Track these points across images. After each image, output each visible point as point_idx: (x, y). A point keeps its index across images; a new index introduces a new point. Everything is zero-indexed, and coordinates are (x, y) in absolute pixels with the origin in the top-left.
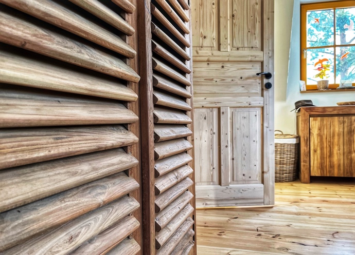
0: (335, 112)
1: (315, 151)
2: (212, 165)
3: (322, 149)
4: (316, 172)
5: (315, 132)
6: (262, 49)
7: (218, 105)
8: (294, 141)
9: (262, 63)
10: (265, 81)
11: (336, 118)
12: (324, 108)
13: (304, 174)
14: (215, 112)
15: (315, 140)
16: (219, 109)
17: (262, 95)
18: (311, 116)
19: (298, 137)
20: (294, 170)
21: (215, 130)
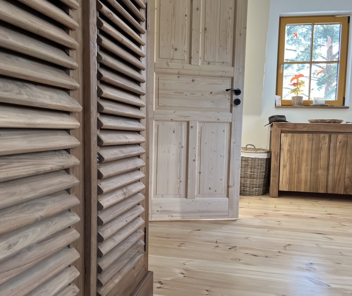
0: (305, 129)
1: (285, 166)
2: (179, 178)
3: (291, 165)
4: (284, 187)
5: (285, 147)
6: (233, 65)
7: (187, 119)
8: (265, 156)
9: (232, 79)
10: (235, 97)
11: (306, 135)
12: (295, 124)
13: (273, 189)
14: (184, 126)
15: (285, 156)
16: (188, 123)
17: (231, 111)
18: (282, 132)
19: (269, 152)
20: (264, 184)
21: (184, 144)
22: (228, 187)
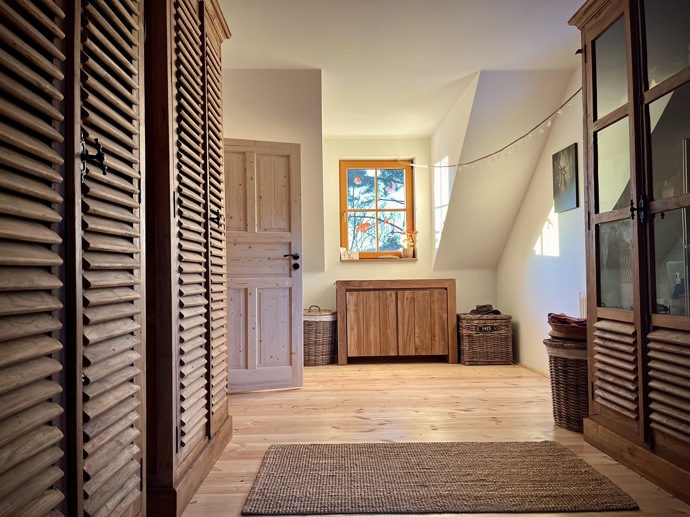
0: (371, 287)
1: (352, 329)
2: (239, 348)
3: (359, 326)
4: (353, 353)
5: (351, 308)
6: (290, 231)
7: (245, 287)
8: (328, 318)
9: (290, 244)
10: (294, 262)
11: (372, 292)
12: (361, 282)
13: (342, 357)
14: (242, 294)
15: (351, 316)
16: (246, 290)
17: (290, 276)
18: (348, 290)
19: (335, 314)
21: (242, 312)
22: (291, 354)
